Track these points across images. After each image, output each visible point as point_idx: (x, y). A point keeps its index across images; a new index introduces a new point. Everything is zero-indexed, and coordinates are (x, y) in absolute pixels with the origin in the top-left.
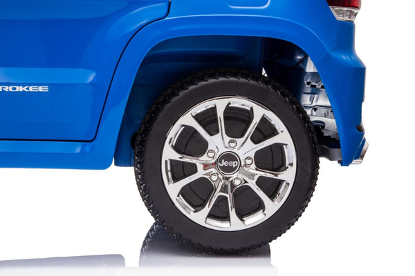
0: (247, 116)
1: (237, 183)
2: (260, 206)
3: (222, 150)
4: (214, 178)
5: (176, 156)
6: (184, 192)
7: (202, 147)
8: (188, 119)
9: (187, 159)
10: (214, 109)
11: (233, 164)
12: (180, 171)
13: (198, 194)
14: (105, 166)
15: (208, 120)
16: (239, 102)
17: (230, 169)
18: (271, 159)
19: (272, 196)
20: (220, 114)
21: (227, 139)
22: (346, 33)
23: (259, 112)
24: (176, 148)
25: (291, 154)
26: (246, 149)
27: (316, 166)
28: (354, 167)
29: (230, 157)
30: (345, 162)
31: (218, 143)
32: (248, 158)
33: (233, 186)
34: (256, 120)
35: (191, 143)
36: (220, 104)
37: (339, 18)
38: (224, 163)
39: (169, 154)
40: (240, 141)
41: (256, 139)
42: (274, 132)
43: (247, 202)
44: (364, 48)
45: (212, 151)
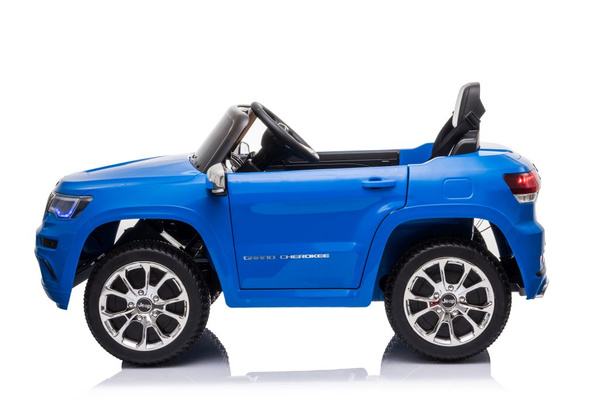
0: (460, 270)
1: (455, 314)
2: (470, 329)
3: (444, 292)
4: (439, 311)
5: (413, 297)
6: (419, 321)
7: (430, 291)
8: (420, 273)
9: (421, 299)
10: (438, 265)
11: (452, 302)
12: (416, 307)
13: (428, 322)
14: (366, 304)
15: (434, 273)
16: (454, 260)
17: (449, 305)
18: (477, 298)
19: (479, 322)
20: (442, 268)
21: (447, 285)
22: (528, 211)
23: (468, 267)
24: (414, 292)
25: (491, 296)
26: (460, 291)
27: (508, 301)
28: (538, 300)
29: (449, 297)
30: (531, 296)
31: (441, 288)
32: (462, 297)
33: (452, 317)
34: (467, 271)
35: (422, 288)
36: (442, 263)
37: (522, 201)
38: (446, 301)
39: (408, 296)
40: (456, 286)
41: (466, 285)
42: (479, 280)
43: (462, 328)
44: (541, 216)
45: (437, 293)
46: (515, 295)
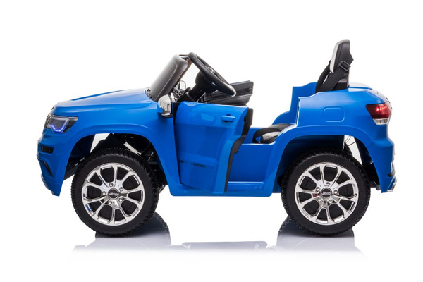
0: (334, 171)
1: (331, 202)
2: (341, 213)
3: (323, 187)
4: (319, 200)
5: (301, 191)
6: (306, 207)
7: (313, 186)
8: (307, 173)
9: (307, 192)
10: (319, 168)
11: (329, 194)
12: (303, 197)
13: (312, 208)
14: (268, 195)
15: (316, 173)
16: (330, 165)
17: (327, 196)
18: (347, 191)
19: (347, 208)
20: (322, 170)
21: (325, 182)
22: (384, 129)
23: (340, 169)
24: (302, 186)
25: (356, 190)
26: (335, 187)
27: (368, 194)
28: (389, 193)
29: (327, 190)
30: (384, 191)
31: (321, 184)
32: (335, 191)
33: (329, 204)
34: (339, 173)
35: (308, 184)
36: (322, 166)
37: (379, 124)
38: (324, 193)
39: (298, 189)
40: (331, 183)
41: (339, 182)
42: (347, 178)
43: (335, 212)
44: (392, 134)
45: (318, 188)
46: (373, 190)
